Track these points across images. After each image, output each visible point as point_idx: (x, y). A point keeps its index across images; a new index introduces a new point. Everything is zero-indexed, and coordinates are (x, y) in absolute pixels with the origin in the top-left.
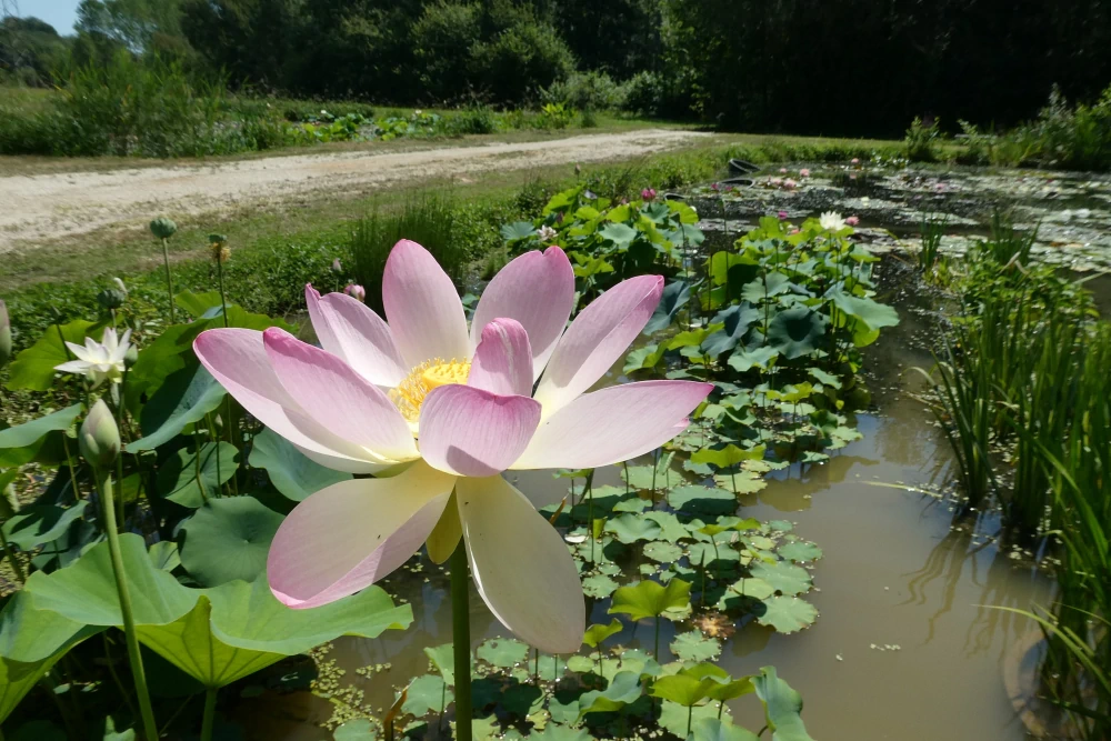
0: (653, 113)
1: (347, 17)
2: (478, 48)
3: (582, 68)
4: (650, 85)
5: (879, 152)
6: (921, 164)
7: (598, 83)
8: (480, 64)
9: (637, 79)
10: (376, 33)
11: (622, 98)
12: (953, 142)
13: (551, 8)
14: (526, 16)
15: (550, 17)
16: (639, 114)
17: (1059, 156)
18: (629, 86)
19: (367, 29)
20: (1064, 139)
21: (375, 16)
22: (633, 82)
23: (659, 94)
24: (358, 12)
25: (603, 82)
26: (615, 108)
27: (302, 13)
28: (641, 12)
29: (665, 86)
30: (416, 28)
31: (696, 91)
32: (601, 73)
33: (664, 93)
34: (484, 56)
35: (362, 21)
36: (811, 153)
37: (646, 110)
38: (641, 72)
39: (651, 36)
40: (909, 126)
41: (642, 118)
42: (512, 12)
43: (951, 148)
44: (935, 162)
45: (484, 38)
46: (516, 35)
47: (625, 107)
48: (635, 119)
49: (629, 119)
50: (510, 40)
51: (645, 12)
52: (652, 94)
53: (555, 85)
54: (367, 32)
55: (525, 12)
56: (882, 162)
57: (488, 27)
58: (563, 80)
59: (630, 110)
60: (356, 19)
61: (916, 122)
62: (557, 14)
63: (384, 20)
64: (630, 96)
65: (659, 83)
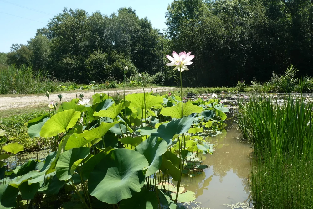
0: (162, 84)
1: (64, 58)
2: (107, 66)
3: (139, 72)
4: (161, 76)
5: (230, 90)
6: (241, 93)
7: (145, 76)
8: (108, 71)
9: (157, 74)
10: (74, 63)
11: (152, 80)
12: (250, 87)
13: (129, 54)
14: (122, 57)
15: (129, 57)
16: (158, 85)
17: (278, 89)
18: (154, 77)
19: (70, 61)
20: (279, 85)
21: (73, 57)
22: (156, 75)
23: (164, 78)
24: (68, 57)
25: (146, 75)
26: (151, 83)
27: (49, 58)
28: (157, 55)
29: (165, 76)
30: (87, 61)
31: (175, 76)
32: (145, 73)
33: (166, 78)
34: (109, 69)
35: (69, 59)
36: (211, 91)
37: (160, 83)
38: (158, 72)
39: (160, 62)
40: (237, 83)
41: (159, 86)
42: (117, 56)
43: (249, 89)
44: (245, 92)
45: (109, 63)
46: (119, 62)
47: (154, 83)
48: (157, 86)
49: (155, 86)
50: (117, 64)
51: (158, 55)
52: (162, 79)
53: (131, 77)
54: (71, 62)
55: (121, 56)
56: (231, 92)
57: (110, 60)
58: (134, 75)
59: (155, 83)
60: (67, 58)
61: (239, 82)
62: (131, 56)
63: (76, 58)
64: (155, 80)
65: (163, 75)
